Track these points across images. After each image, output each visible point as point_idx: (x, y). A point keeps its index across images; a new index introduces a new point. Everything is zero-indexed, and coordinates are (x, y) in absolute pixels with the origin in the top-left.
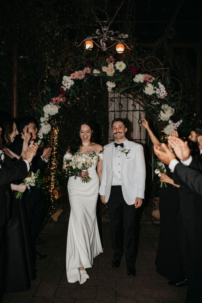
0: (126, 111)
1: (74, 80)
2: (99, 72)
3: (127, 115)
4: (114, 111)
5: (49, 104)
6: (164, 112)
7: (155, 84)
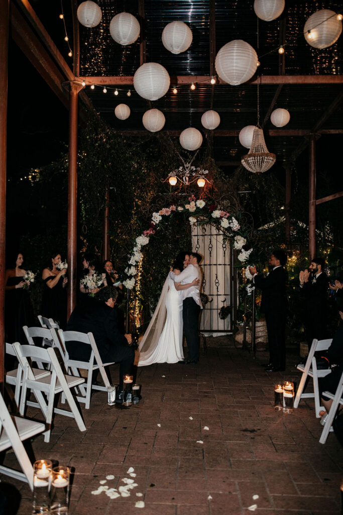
0: (209, 235)
1: (162, 216)
2: (182, 209)
3: (210, 239)
4: (197, 235)
5: (141, 236)
6: (237, 242)
7: (229, 218)
